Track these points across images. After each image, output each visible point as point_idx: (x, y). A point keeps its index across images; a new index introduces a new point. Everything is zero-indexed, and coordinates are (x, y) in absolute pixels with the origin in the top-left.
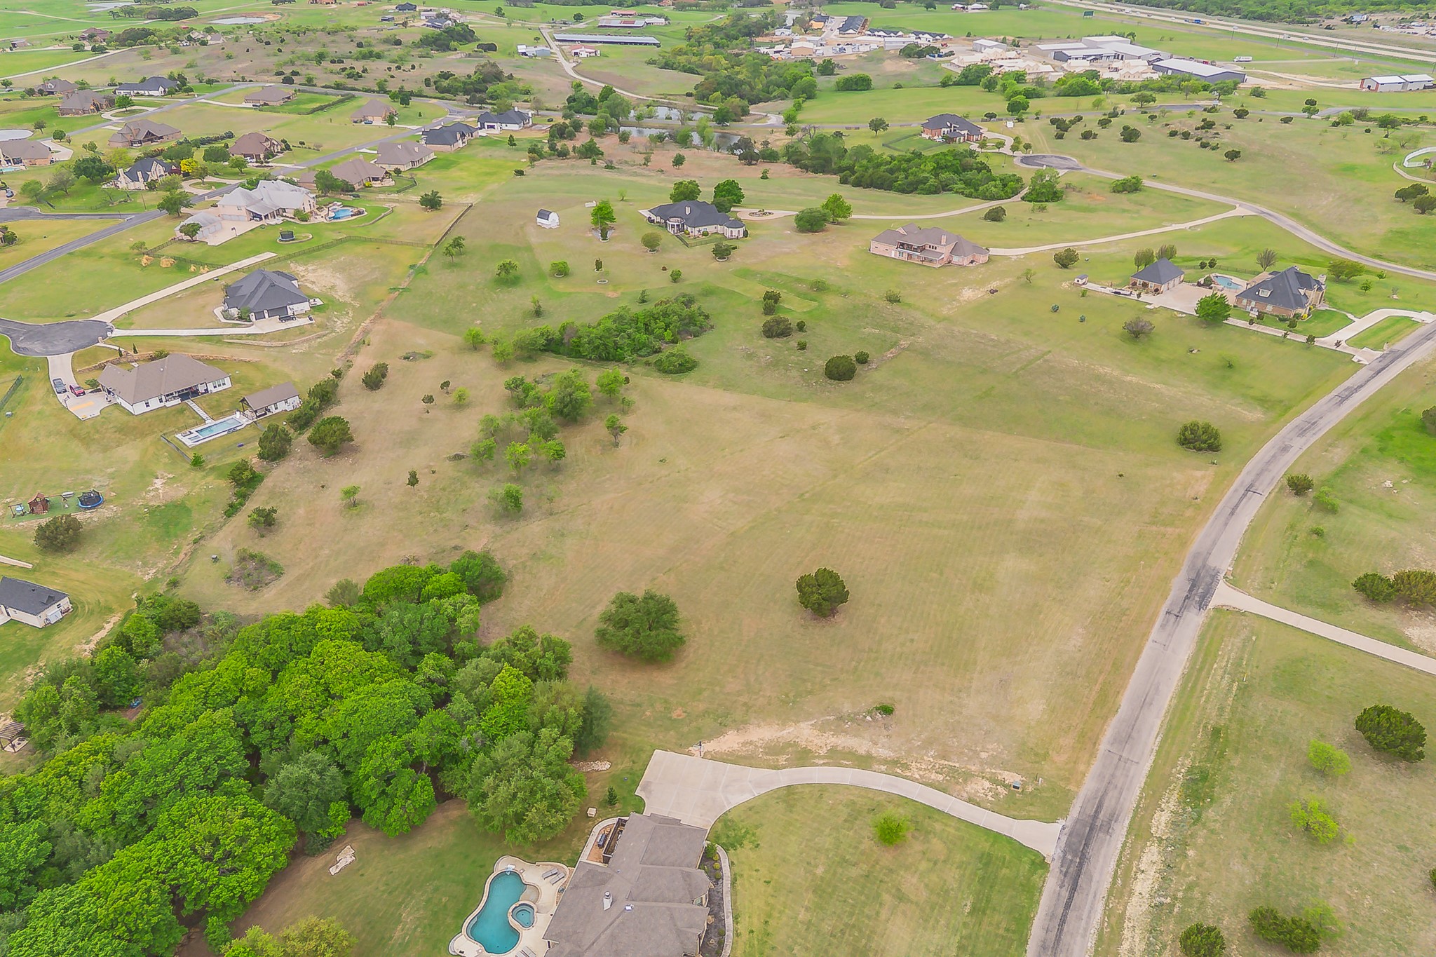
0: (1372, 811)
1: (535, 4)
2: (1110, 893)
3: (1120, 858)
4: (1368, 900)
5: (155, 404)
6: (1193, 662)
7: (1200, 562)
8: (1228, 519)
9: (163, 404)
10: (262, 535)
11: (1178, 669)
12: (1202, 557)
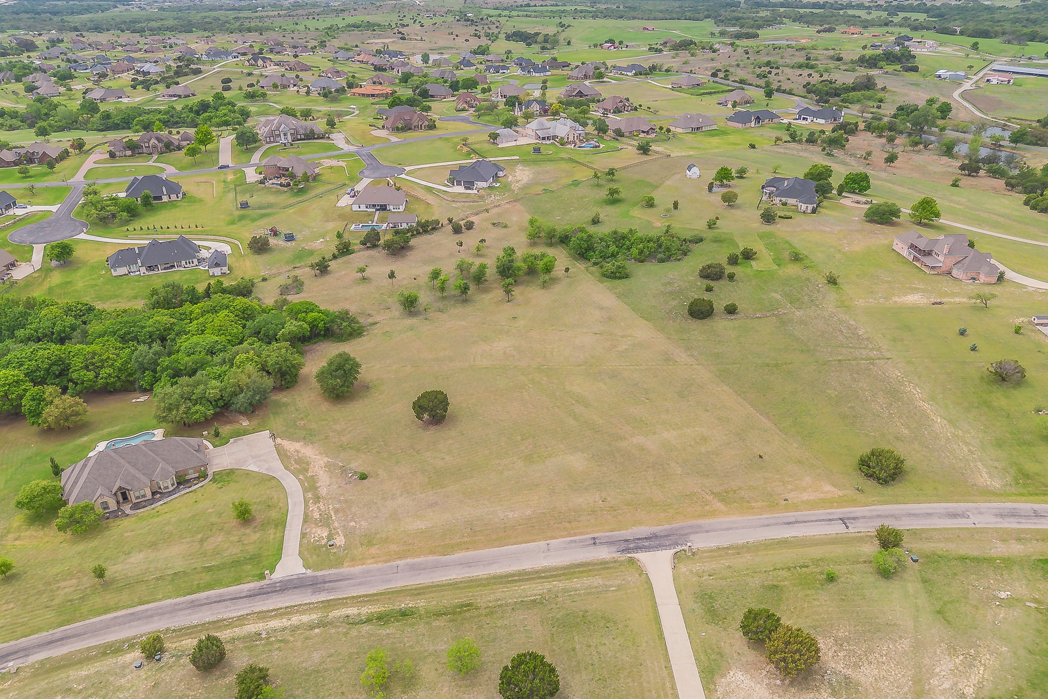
1: (1028, 43)
5: (363, 208)
6: (545, 570)
7: (687, 531)
8: (776, 524)
9: (367, 209)
10: (316, 276)
11: (527, 565)
12: (697, 530)
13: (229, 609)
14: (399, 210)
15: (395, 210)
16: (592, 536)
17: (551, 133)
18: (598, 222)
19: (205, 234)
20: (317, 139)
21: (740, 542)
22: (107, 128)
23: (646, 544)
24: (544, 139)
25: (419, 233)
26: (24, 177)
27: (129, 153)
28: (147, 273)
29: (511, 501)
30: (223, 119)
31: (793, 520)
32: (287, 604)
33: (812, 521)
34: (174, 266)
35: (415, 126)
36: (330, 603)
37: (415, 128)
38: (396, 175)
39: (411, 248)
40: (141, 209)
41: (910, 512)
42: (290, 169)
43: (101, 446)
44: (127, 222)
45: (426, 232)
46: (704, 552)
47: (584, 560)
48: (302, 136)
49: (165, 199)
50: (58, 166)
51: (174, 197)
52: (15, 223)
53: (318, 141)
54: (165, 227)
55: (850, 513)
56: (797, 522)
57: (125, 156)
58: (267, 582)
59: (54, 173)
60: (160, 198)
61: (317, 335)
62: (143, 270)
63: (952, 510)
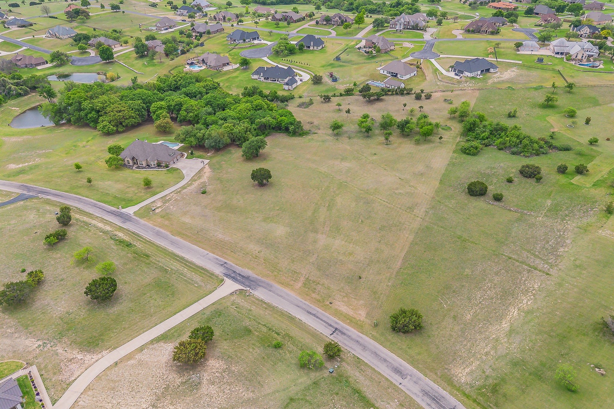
0: (81, 280)
2: (103, 219)
3: (113, 223)
4: (52, 262)
5: (385, 73)
6: (191, 263)
7: (263, 285)
8: (304, 309)
9: (387, 74)
10: (322, 102)
11: (188, 256)
12: (268, 287)
13: (99, 212)
14: (403, 79)
15: (401, 78)
16: (226, 261)
17: (566, 50)
18: (514, 116)
19: (307, 69)
20: (419, 30)
21: (274, 304)
22: (349, 10)
23: (239, 278)
24: (558, 53)
25: (397, 94)
26: (276, 27)
27: (325, 23)
28: (264, 81)
29: (230, 231)
30: (396, 12)
31: (314, 312)
32: (111, 221)
33: (321, 320)
34: (275, 80)
35: (482, 31)
36: (122, 229)
37: (482, 32)
38: (428, 58)
39: (381, 100)
40: (297, 50)
41: (378, 352)
42: (376, 44)
43: (161, 142)
44: (287, 56)
45: (402, 94)
46: (254, 297)
47: (207, 268)
48: (411, 27)
49: (311, 48)
50: (292, 25)
51: (315, 48)
52: (250, 46)
53: (416, 31)
54: (296, 62)
55: (347, 330)
56: (314, 315)
57: (323, 24)
58: (118, 210)
59: (289, 27)
60: (309, 47)
61: (280, 129)
62: (263, 78)
63: (403, 369)
